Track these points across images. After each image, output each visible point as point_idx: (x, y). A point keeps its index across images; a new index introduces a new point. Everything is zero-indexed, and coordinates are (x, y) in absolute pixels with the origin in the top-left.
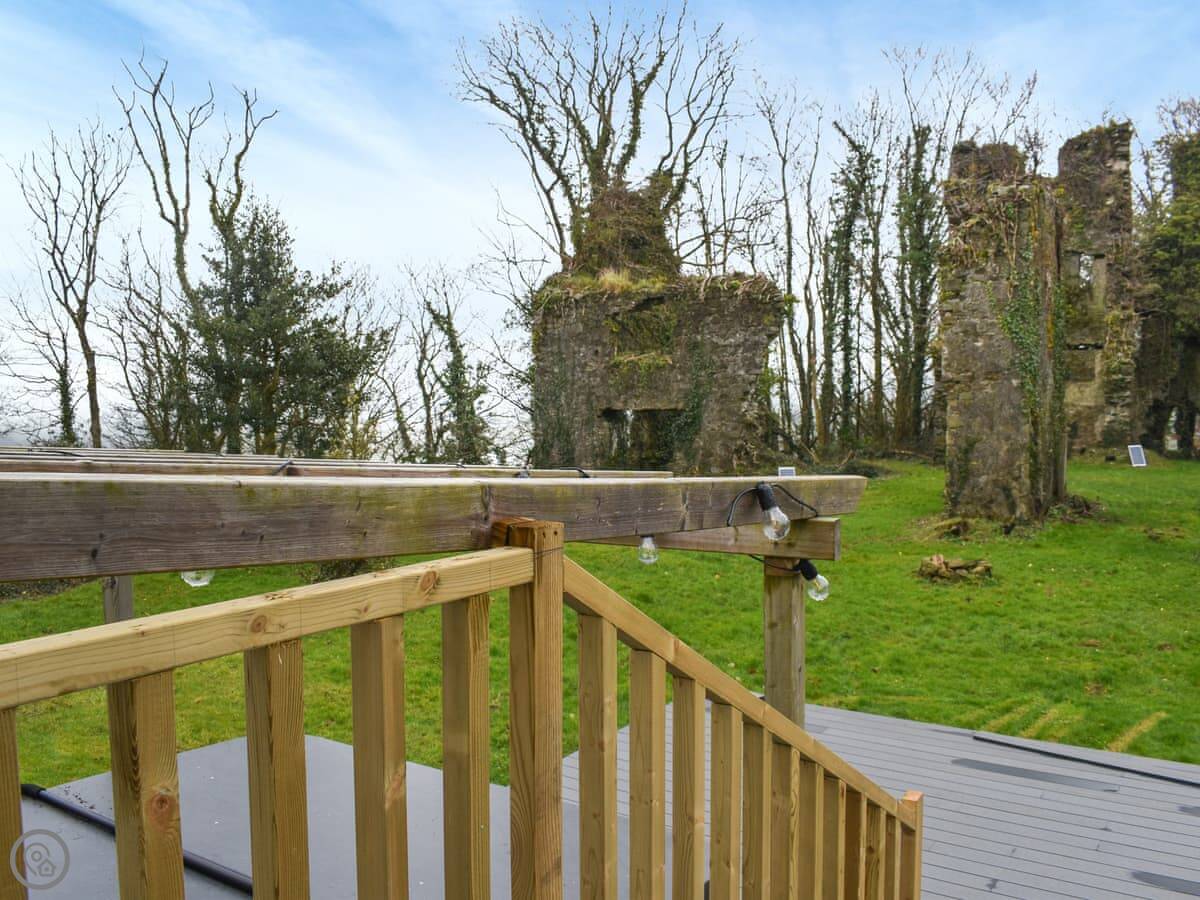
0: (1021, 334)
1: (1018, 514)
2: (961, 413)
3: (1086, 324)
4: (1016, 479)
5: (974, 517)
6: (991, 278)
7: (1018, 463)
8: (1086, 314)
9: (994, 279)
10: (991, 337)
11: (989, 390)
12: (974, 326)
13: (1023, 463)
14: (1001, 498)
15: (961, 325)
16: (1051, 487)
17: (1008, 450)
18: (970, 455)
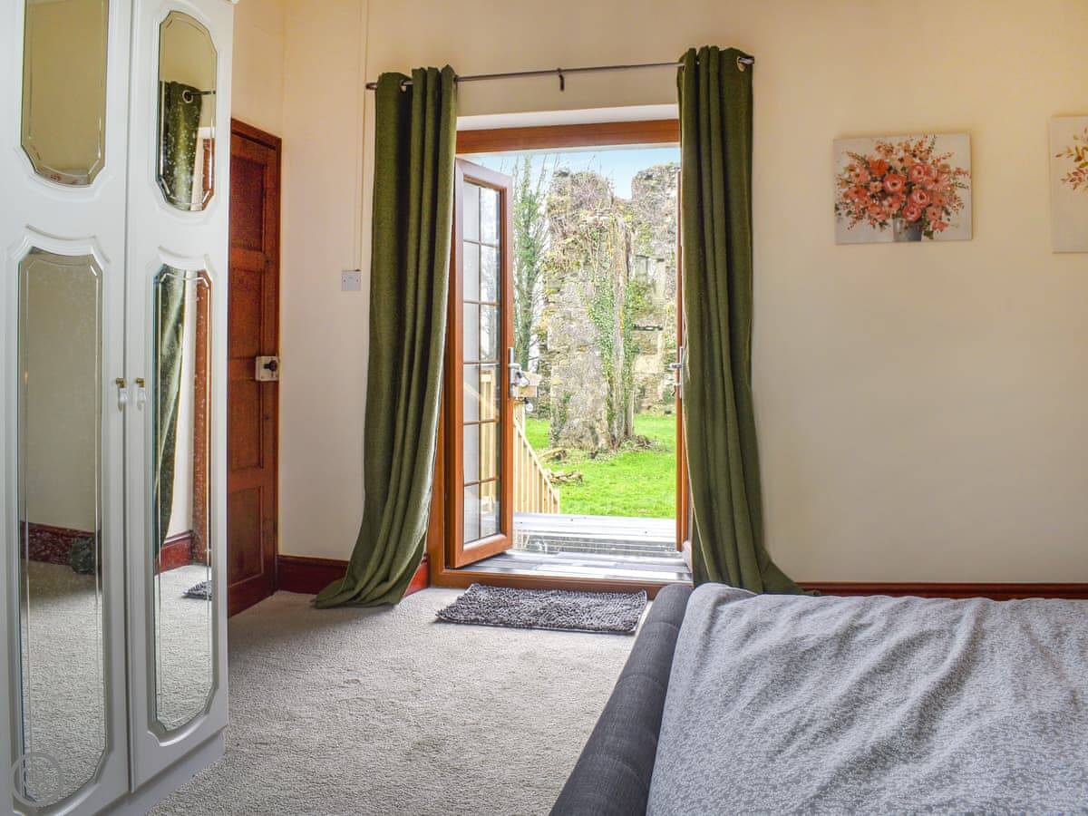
0: (601, 319)
1: (600, 445)
2: (560, 375)
3: (651, 312)
4: (598, 421)
5: (570, 448)
6: (581, 280)
7: (599, 410)
8: (651, 304)
9: (584, 281)
10: (581, 321)
11: (580, 359)
12: (570, 313)
13: (603, 410)
14: (589, 434)
15: (561, 312)
16: (623, 428)
17: (593, 401)
18: (567, 404)
